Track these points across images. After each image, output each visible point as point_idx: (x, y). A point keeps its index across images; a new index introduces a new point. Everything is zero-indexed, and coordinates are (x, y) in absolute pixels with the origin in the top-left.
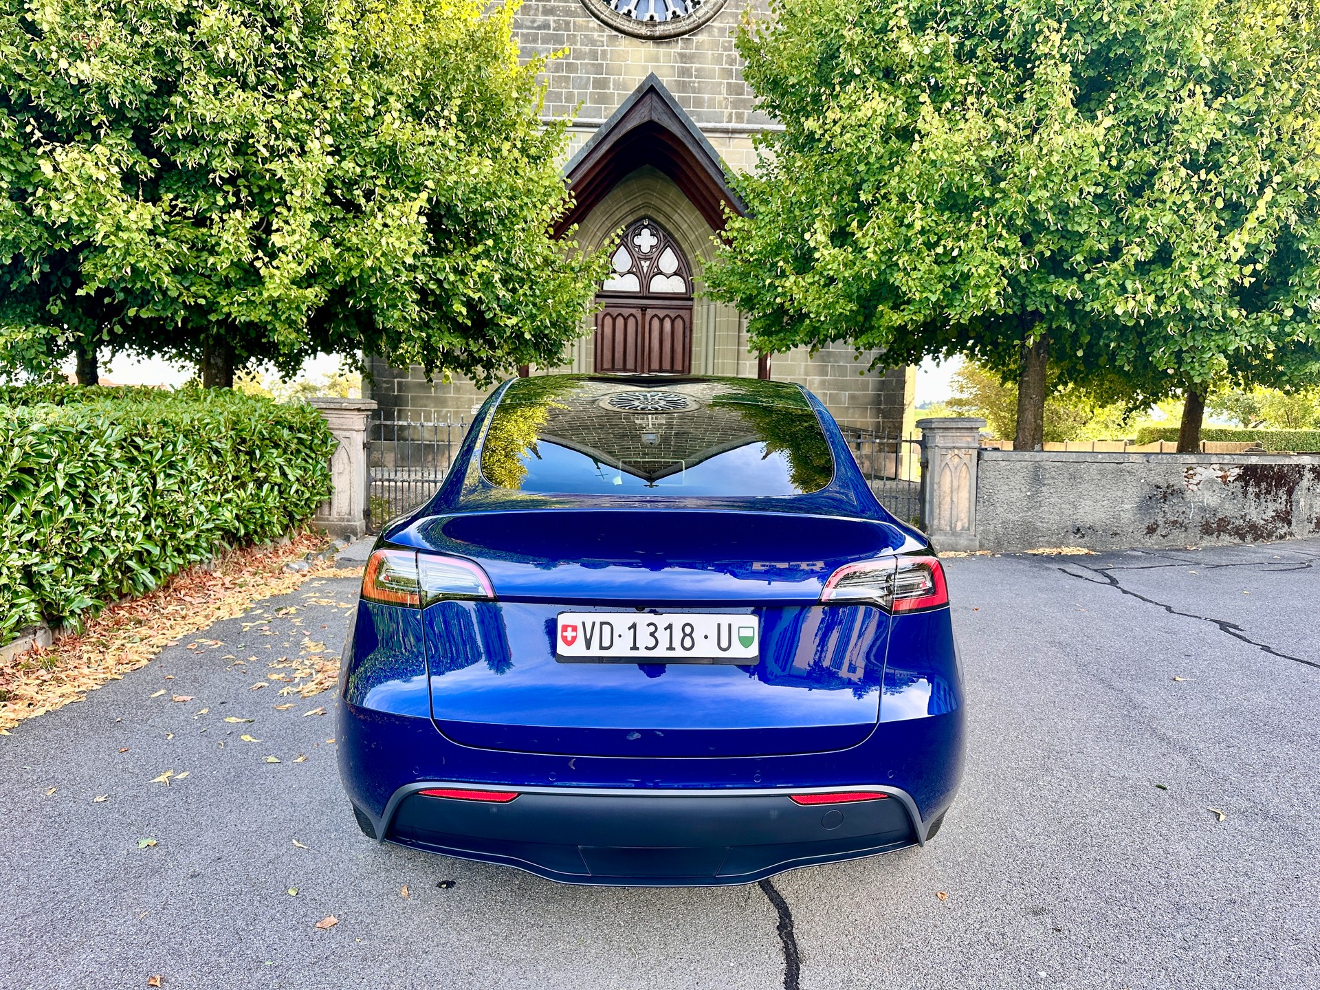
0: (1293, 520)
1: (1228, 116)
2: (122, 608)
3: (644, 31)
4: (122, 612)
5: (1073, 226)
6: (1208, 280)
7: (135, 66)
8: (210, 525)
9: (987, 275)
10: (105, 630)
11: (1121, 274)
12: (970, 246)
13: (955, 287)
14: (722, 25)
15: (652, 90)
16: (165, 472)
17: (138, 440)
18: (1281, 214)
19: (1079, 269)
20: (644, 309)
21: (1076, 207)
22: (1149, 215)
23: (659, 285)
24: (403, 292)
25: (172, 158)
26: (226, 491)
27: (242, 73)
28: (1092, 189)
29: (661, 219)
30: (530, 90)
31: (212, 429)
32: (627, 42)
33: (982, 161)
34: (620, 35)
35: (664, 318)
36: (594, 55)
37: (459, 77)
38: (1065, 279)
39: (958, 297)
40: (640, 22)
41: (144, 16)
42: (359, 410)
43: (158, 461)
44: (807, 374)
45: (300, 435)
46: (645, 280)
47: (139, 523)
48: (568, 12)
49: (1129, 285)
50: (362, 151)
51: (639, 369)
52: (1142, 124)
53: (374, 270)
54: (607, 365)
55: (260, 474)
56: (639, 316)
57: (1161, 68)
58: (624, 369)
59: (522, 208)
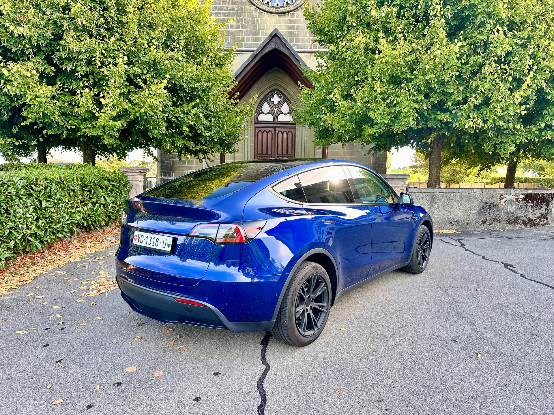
0: (549, 218)
1: (515, 40)
2: (27, 257)
3: (274, 10)
4: (27, 259)
5: (447, 90)
6: (505, 113)
7: (44, 28)
8: (69, 222)
9: (409, 111)
10: (18, 267)
11: (467, 111)
12: (401, 99)
13: (396, 117)
15: (276, 35)
16: (46, 199)
17: (33, 186)
18: (538, 83)
19: (450, 109)
20: (275, 128)
21: (448, 82)
22: (479, 85)
23: (282, 118)
24: (159, 122)
25: (61, 67)
26: (77, 207)
27: (90, 31)
28: (454, 73)
29: (282, 90)
30: (217, 36)
31: (70, 181)
32: (267, 15)
33: (406, 62)
34: (264, 12)
35: (284, 132)
36: (253, 21)
37: (184, 31)
38: (444, 113)
39: (397, 121)
40: (273, 7)
41: (48, 7)
42: (140, 172)
43: (43, 195)
44: (344, 155)
45: (113, 183)
46: (276, 116)
47: (33, 221)
48: (242, 3)
49: (471, 115)
50: (142, 63)
51: (273, 154)
52: (477, 45)
53: (146, 113)
54: (260, 152)
55: (94, 200)
56: (273, 132)
57: (485, 20)
58: (267, 154)
59: (212, 86)
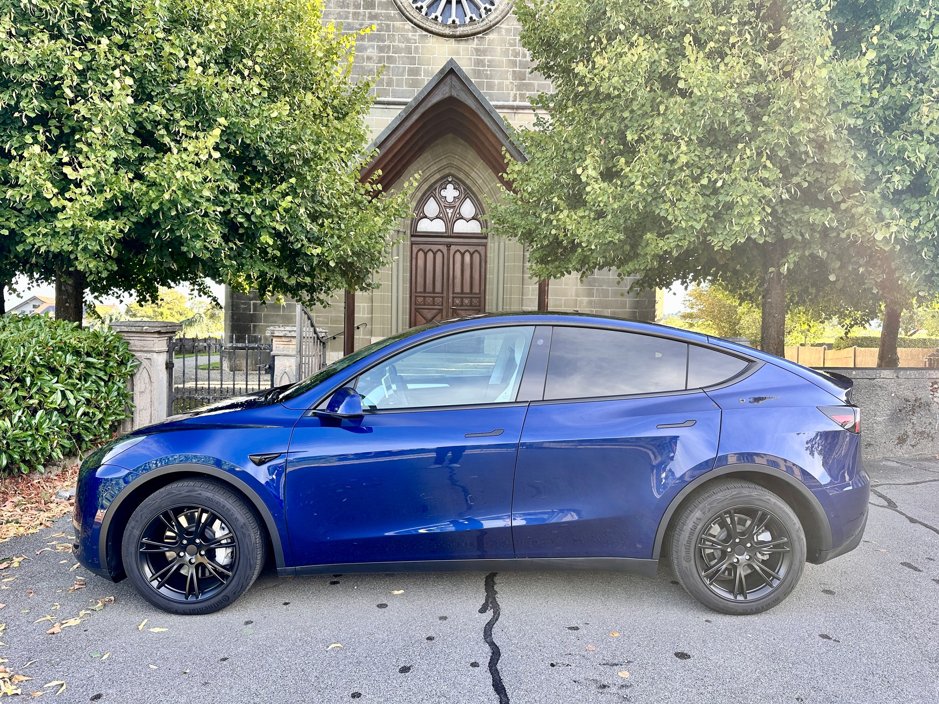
3: (447, 31)
5: (829, 159)
9: (751, 204)
12: (733, 177)
13: (717, 216)
14: (508, 27)
15: (451, 72)
19: (834, 200)
20: (449, 246)
21: (833, 141)
23: (460, 227)
24: (204, 224)
28: (851, 121)
29: (461, 176)
30: (336, 54)
32: (435, 40)
33: (742, 97)
34: (429, 35)
35: (465, 252)
36: (409, 50)
38: (821, 208)
39: (721, 225)
40: (444, 24)
42: (159, 333)
44: (577, 295)
45: (89, 359)
46: (450, 223)
48: (388, 17)
49: (886, 213)
50: (173, 98)
51: (445, 292)
52: (895, 63)
53: (174, 203)
54: (420, 289)
55: (31, 402)
56: (445, 251)
57: (913, 9)
58: (434, 292)
59: (325, 152)
